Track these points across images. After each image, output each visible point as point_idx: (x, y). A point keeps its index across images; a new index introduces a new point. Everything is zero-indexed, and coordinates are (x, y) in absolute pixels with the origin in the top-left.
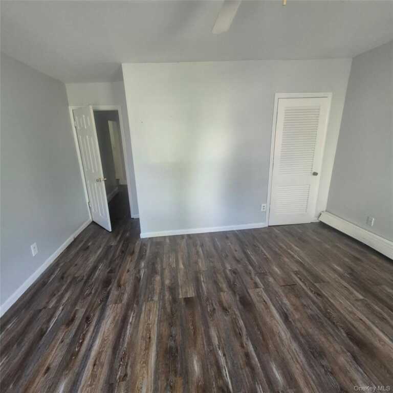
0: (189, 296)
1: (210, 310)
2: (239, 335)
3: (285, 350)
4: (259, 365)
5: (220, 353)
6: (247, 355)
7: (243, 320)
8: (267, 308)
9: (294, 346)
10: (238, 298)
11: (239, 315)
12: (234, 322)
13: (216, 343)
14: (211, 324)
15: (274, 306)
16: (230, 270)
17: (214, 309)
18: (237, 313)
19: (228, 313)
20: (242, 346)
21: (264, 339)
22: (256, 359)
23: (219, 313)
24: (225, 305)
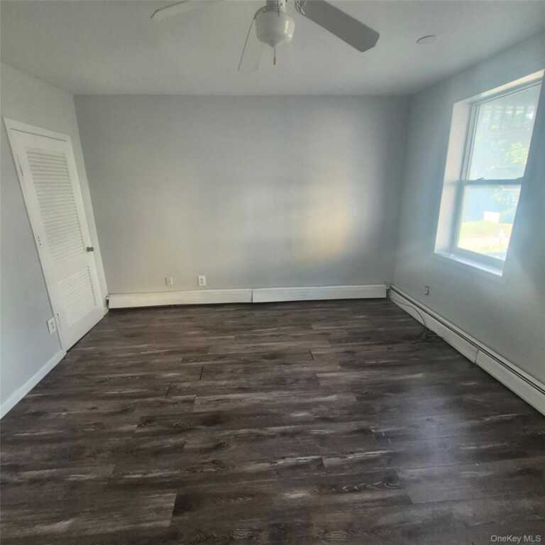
0: (173, 505)
1: (214, 468)
2: (259, 438)
3: (279, 402)
4: (293, 426)
5: (281, 462)
6: (284, 434)
7: (239, 429)
8: (228, 400)
9: (275, 394)
10: (204, 427)
11: (232, 431)
12: (240, 439)
13: (267, 465)
14: (238, 469)
15: (228, 394)
16: (140, 426)
17: (214, 462)
18: (227, 433)
19: (226, 444)
20: (273, 437)
21: (266, 415)
22: (288, 427)
23: (222, 456)
24: (211, 445)
